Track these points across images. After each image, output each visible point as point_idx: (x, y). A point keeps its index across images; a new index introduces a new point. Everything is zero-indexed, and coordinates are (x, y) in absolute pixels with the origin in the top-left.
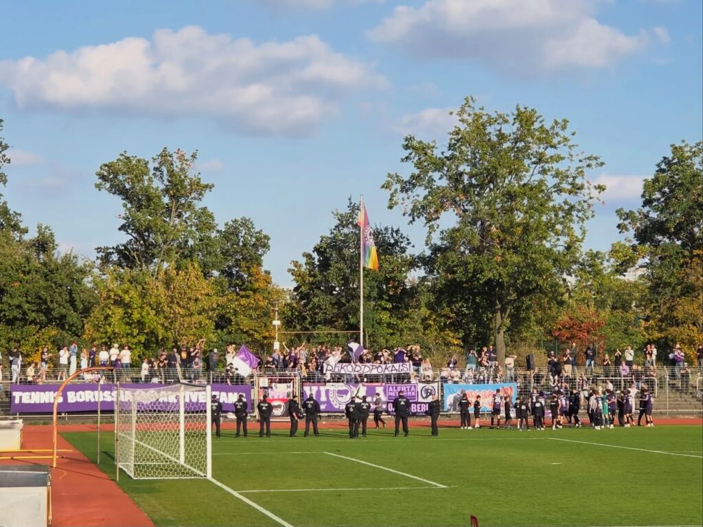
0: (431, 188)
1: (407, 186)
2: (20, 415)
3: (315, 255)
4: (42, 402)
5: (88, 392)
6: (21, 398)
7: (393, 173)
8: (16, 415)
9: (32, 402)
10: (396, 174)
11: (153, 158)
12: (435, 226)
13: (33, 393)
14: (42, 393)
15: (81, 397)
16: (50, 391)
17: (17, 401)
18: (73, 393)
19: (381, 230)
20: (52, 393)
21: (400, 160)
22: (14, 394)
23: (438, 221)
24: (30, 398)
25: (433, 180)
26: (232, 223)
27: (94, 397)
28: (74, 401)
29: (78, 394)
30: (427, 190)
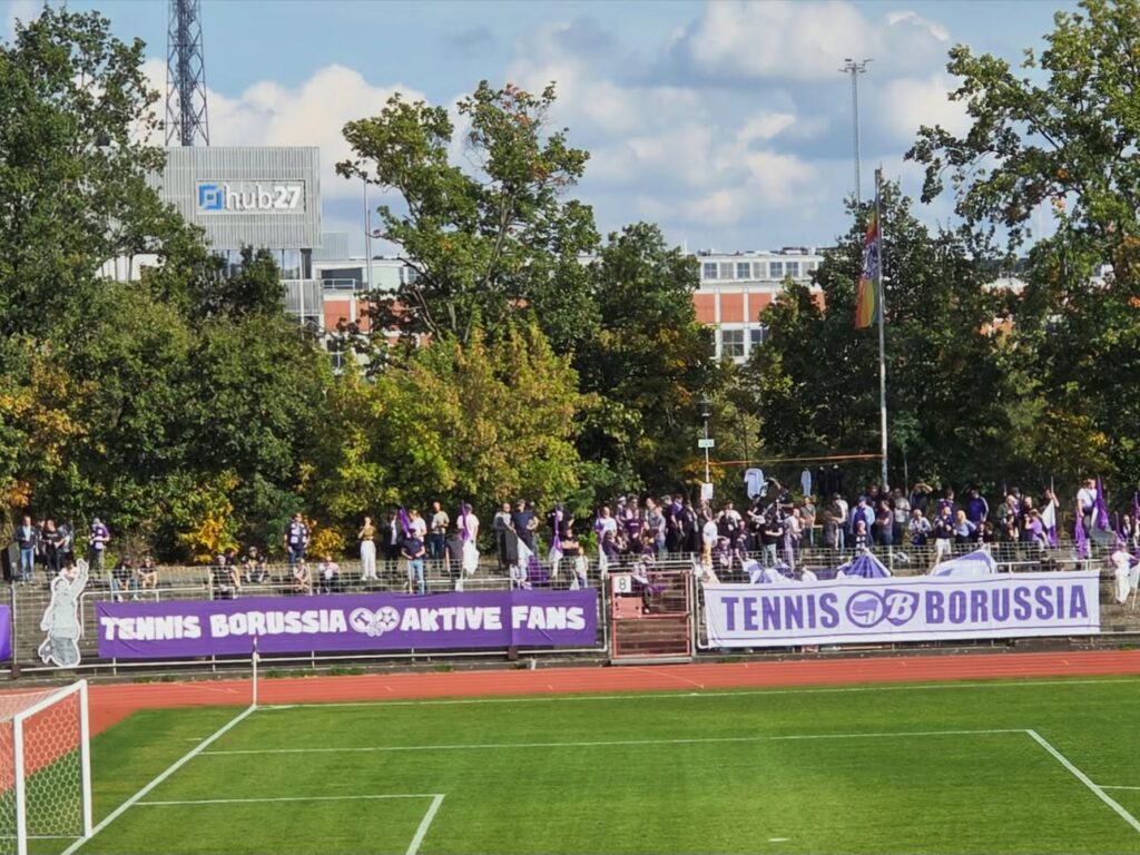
0: (1013, 152)
1: (960, 153)
2: (117, 662)
3: (816, 289)
4: (160, 637)
5: (252, 615)
6: (117, 627)
7: (931, 126)
8: (111, 662)
9: (140, 636)
10: (937, 127)
11: (460, 104)
12: (1023, 232)
13: (140, 620)
14: (160, 620)
15: (238, 626)
16: (174, 614)
17: (110, 636)
18: (222, 617)
19: (950, 233)
20: (179, 619)
21: (947, 97)
22: (105, 621)
23: (1027, 223)
24: (135, 631)
25: (1014, 136)
26: (624, 234)
27: (266, 625)
28: (224, 634)
29: (234, 618)
30: (1003, 159)
